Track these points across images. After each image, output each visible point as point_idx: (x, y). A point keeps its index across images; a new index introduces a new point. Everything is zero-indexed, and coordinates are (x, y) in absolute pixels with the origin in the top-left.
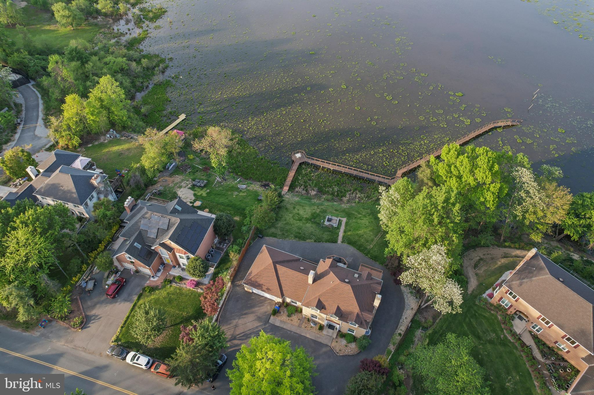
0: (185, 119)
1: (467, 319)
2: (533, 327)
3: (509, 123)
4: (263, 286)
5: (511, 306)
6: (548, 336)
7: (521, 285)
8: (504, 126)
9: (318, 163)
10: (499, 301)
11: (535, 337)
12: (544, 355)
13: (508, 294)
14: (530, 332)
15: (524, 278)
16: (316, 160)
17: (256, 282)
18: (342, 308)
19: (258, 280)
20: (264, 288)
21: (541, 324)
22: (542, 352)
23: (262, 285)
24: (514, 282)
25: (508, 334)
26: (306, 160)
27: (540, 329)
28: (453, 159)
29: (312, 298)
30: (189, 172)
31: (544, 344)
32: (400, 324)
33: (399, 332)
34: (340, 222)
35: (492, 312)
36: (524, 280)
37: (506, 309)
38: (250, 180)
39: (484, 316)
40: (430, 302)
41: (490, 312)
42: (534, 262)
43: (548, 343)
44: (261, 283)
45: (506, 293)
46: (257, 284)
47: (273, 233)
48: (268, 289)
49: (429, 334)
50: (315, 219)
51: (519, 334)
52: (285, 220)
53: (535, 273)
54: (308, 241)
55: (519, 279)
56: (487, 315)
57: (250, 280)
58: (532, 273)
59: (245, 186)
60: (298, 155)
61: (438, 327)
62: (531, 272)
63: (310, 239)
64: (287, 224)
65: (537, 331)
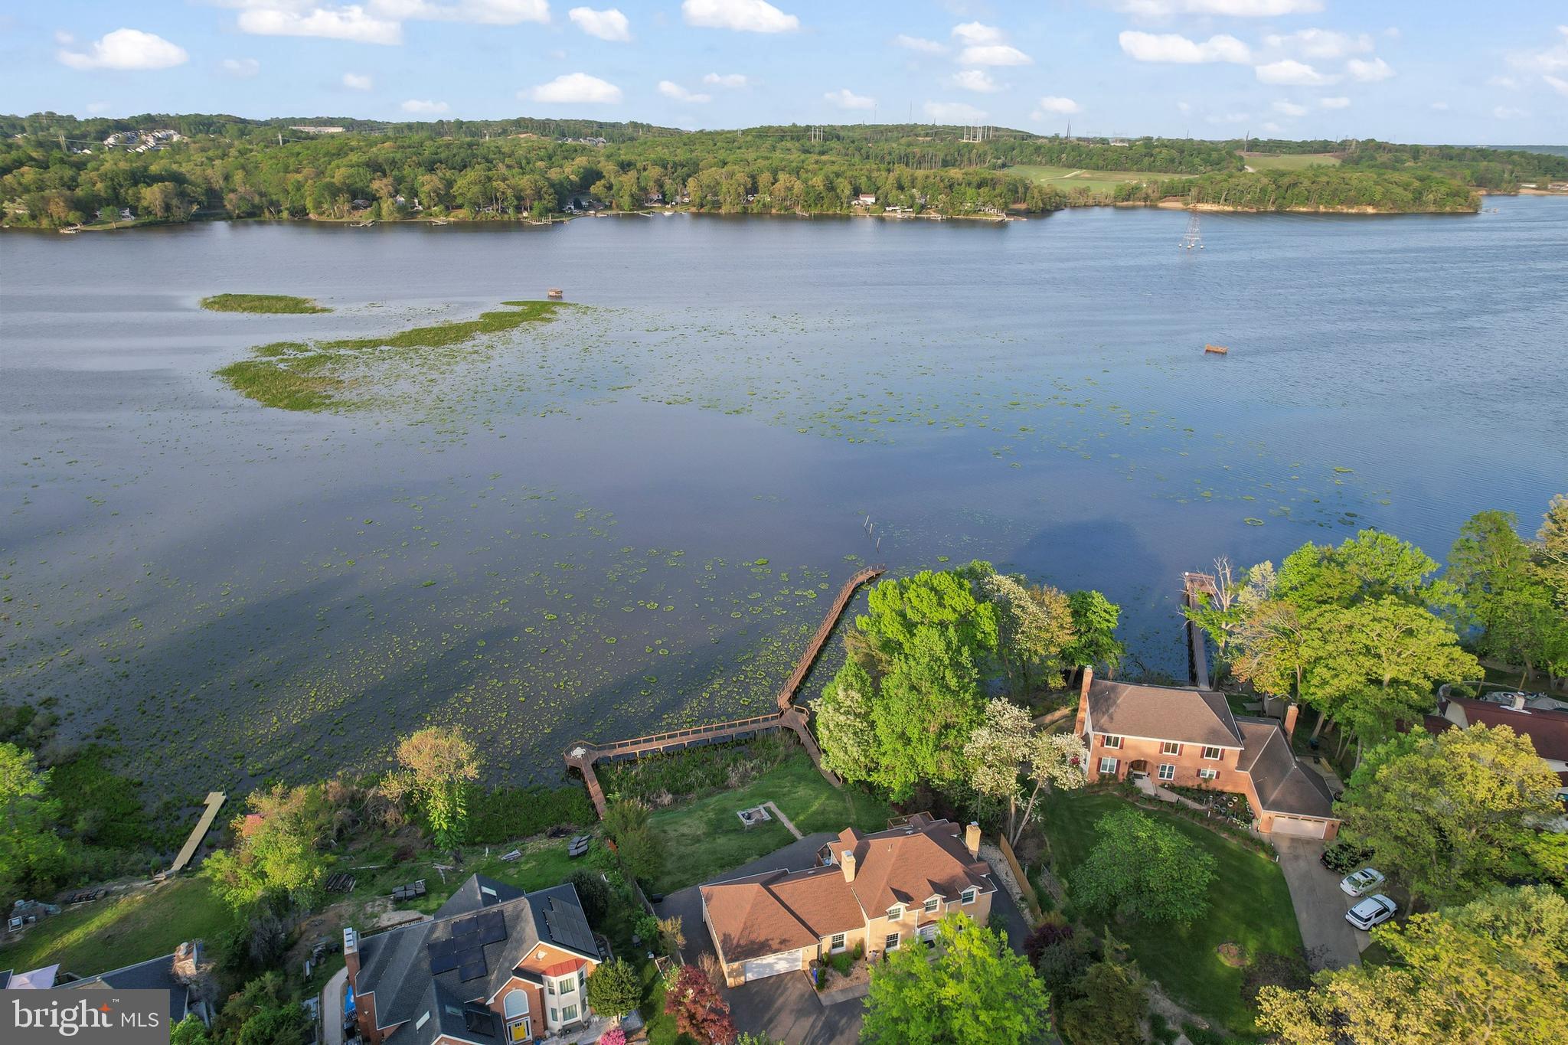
0: (226, 801)
1: (1083, 823)
2: (1162, 775)
3: (872, 574)
4: (770, 942)
5: (1119, 762)
6: (1185, 773)
7: (1112, 719)
8: (868, 580)
9: (628, 750)
10: (1098, 770)
11: (1172, 788)
12: (1200, 802)
13: (1105, 746)
14: (1162, 786)
15: (1107, 710)
16: (620, 745)
17: (753, 943)
18: (936, 880)
19: (753, 936)
20: (775, 944)
21: (1168, 759)
22: (1194, 799)
23: (768, 940)
24: (1102, 721)
25: (1145, 804)
26: (598, 755)
27: (1171, 768)
28: (898, 603)
29: (879, 895)
30: (356, 887)
31: (1188, 790)
32: (1008, 888)
33: (1018, 897)
34: (768, 810)
35: (1101, 793)
36: (1110, 711)
37: (1114, 775)
38: (511, 840)
39: (1098, 804)
40: (1027, 815)
41: (1099, 796)
42: (1098, 688)
43: (1190, 784)
44: (762, 938)
45: (1102, 745)
46: (756, 947)
47: (673, 884)
48: (783, 942)
49: (1058, 872)
50: (718, 827)
51: (1156, 795)
52: (672, 855)
53: (1112, 696)
54: (749, 860)
55: (1104, 714)
56: (1098, 801)
57: (738, 946)
58: (1109, 698)
59: (517, 852)
60: (578, 752)
61: (1059, 857)
62: (1107, 699)
63: (749, 856)
64: (681, 857)
65: (1169, 776)
